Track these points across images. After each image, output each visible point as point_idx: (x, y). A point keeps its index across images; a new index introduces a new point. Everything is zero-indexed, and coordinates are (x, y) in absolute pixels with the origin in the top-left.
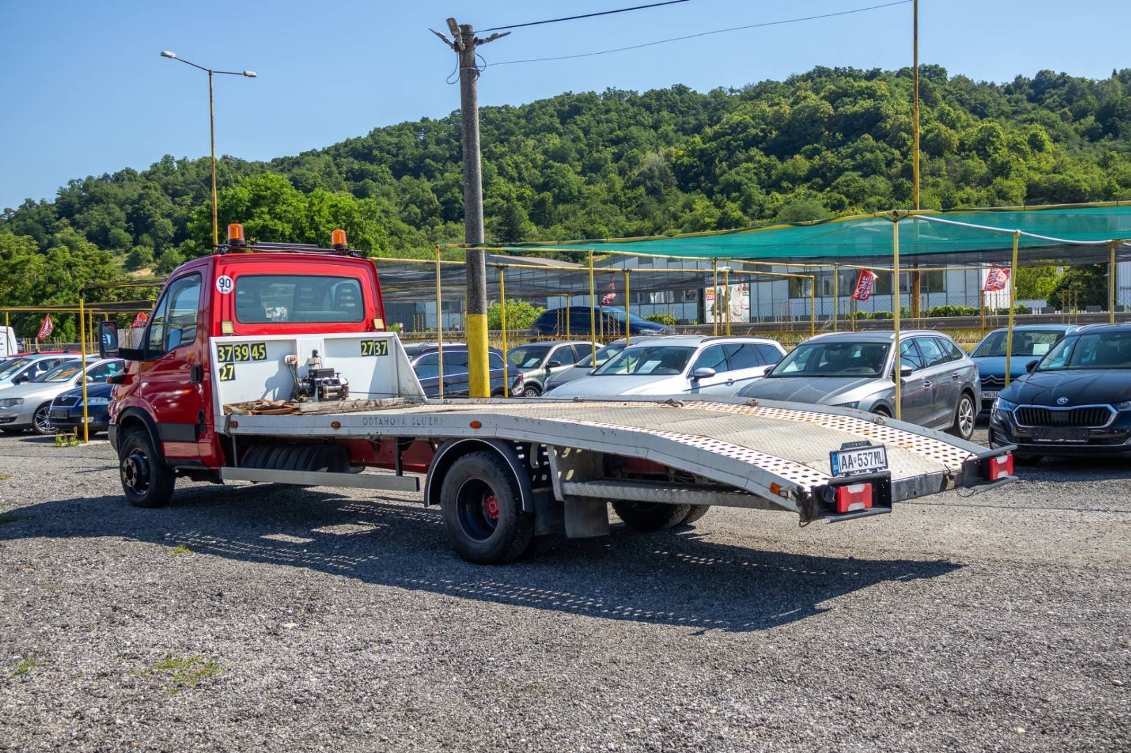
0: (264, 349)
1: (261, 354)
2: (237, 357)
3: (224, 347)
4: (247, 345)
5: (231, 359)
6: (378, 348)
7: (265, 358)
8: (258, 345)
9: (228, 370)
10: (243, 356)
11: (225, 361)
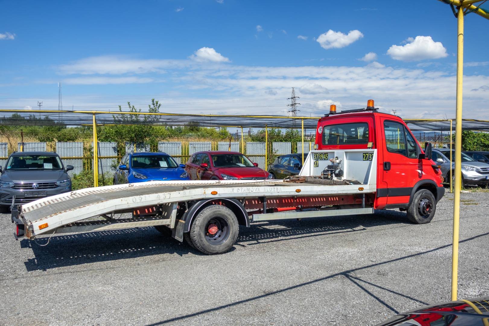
0: (327, 155)
1: (326, 157)
2: (319, 158)
3: (316, 154)
4: (322, 154)
5: (318, 159)
6: (370, 157)
7: (328, 159)
8: (326, 154)
9: (317, 163)
10: (321, 158)
11: (316, 159)
